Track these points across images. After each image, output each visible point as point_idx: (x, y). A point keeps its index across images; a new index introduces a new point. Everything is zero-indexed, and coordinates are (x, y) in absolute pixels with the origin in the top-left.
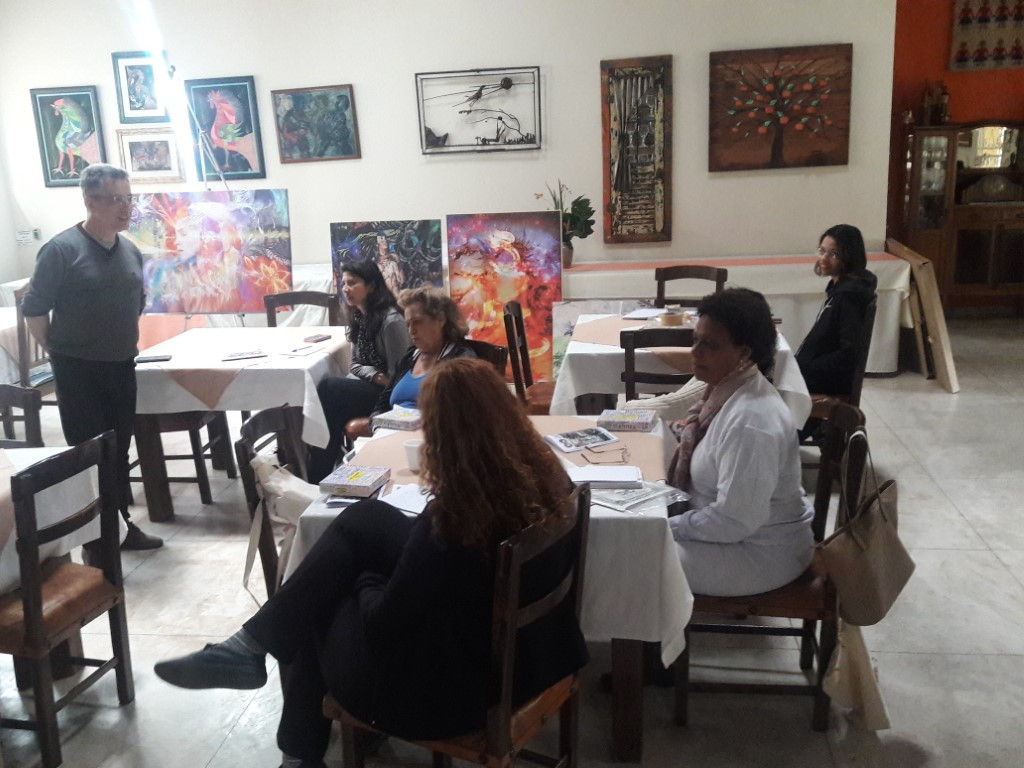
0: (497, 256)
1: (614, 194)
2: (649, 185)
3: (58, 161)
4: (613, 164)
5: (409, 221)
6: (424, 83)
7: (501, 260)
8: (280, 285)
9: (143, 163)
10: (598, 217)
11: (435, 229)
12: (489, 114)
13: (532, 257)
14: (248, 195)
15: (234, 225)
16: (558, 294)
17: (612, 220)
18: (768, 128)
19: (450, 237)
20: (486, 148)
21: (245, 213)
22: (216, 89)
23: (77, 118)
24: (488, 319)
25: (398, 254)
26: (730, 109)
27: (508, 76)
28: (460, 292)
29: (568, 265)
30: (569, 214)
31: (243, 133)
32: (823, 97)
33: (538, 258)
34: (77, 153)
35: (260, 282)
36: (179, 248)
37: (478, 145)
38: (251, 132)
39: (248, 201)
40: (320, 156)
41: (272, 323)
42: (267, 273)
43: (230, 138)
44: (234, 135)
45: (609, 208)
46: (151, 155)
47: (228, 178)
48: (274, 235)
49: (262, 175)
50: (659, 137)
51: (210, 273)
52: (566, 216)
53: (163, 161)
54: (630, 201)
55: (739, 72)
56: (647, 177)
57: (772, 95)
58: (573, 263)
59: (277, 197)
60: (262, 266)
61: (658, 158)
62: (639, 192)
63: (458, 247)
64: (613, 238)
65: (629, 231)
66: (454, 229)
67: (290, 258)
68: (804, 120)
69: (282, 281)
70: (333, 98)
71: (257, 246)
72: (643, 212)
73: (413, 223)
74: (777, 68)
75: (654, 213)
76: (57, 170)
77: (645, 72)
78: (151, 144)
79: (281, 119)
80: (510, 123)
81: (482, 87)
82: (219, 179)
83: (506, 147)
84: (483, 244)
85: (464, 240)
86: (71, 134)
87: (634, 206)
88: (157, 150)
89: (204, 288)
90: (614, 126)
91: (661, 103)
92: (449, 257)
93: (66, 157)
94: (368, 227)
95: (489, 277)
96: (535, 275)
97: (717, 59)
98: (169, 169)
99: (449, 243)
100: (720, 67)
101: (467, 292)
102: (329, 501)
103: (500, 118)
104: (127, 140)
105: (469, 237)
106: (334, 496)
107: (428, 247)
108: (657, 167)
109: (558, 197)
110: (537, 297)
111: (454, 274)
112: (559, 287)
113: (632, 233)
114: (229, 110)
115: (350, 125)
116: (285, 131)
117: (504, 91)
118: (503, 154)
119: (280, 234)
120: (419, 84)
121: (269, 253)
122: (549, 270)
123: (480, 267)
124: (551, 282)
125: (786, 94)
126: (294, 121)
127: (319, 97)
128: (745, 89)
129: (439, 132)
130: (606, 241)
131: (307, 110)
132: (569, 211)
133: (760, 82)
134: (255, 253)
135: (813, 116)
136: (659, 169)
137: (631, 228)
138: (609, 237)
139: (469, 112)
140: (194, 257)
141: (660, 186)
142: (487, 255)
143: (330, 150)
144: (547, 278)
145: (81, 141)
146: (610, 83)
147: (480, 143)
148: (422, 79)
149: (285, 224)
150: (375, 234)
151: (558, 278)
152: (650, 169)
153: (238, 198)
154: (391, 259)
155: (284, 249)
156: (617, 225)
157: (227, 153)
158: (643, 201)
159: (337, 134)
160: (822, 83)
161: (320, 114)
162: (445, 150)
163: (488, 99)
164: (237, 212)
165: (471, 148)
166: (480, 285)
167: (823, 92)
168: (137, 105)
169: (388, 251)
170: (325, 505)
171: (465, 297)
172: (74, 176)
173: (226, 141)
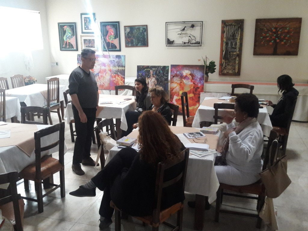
0: (185, 78)
1: (223, 61)
2: (234, 58)
3: (64, 43)
4: (224, 51)
6: (168, 25)
7: (186, 79)
8: (121, 83)
9: (87, 45)
10: (217, 68)
11: (167, 69)
12: (187, 35)
13: (195, 79)
14: (114, 56)
15: (110, 65)
16: (202, 90)
17: (222, 68)
18: (273, 43)
19: (171, 71)
20: (185, 45)
21: (113, 61)
22: (109, 25)
23: (70, 32)
26: (261, 36)
27: (193, 24)
28: (173, 88)
29: (206, 81)
30: (208, 66)
31: (115, 38)
32: (291, 34)
33: (197, 79)
34: (69, 42)
35: (116, 82)
36: (94, 70)
37: (183, 44)
38: (118, 38)
39: (114, 58)
40: (137, 46)
41: (117, 94)
42: (118, 79)
44: (113, 39)
45: (221, 65)
46: (89, 43)
47: (109, 51)
48: (120, 68)
49: (120, 50)
50: (238, 44)
51: (102, 78)
52: (207, 67)
53: (93, 45)
54: (228, 63)
55: (265, 25)
56: (234, 56)
57: (275, 33)
58: (208, 81)
59: (122, 57)
61: (237, 50)
62: (231, 60)
63: (174, 74)
64: (222, 74)
66: (173, 69)
67: (124, 75)
68: (284, 41)
70: (141, 29)
71: (116, 71)
72: (232, 66)
73: (161, 66)
74: (277, 25)
75: (235, 67)
76: (64, 46)
77: (235, 24)
78: (90, 40)
79: (126, 34)
80: (193, 38)
81: (185, 27)
82: (107, 51)
83: (191, 45)
84: (181, 74)
85: (175, 72)
86: (68, 36)
87: (229, 64)
88: (91, 42)
89: (100, 82)
90: (225, 40)
91: (240, 34)
92: (171, 77)
93: (66, 42)
94: (148, 67)
96: (196, 84)
97: (258, 21)
98: (94, 47)
99: (171, 73)
100: (259, 23)
101: (175, 88)
102: (118, 146)
103: (190, 36)
104: (83, 38)
105: (177, 71)
106: (120, 145)
107: (165, 74)
108: (237, 53)
109: (205, 61)
110: (196, 90)
111: (172, 82)
112: (203, 88)
113: (228, 73)
114: (112, 31)
115: (146, 37)
116: (127, 38)
117: (191, 28)
118: (190, 47)
119: (122, 68)
121: (119, 73)
122: (200, 83)
123: (179, 81)
124: (200, 86)
125: (279, 33)
126: (130, 35)
127: (137, 28)
128: (266, 30)
129: (171, 40)
130: (220, 75)
131: (134, 32)
132: (208, 65)
133: (271, 28)
134: (115, 73)
135: (287, 40)
136: (238, 54)
137: (228, 71)
138: (220, 73)
139: (181, 34)
140: (98, 73)
141: (237, 59)
142: (182, 77)
143: (140, 44)
144: (199, 85)
145: (71, 38)
146: (225, 27)
147: (183, 43)
149: (124, 65)
150: (150, 69)
151: (203, 85)
152: (235, 53)
153: (111, 57)
154: (154, 77)
155: (123, 72)
156: (223, 70)
157: (111, 44)
158: (232, 63)
159: (142, 39)
160: (291, 30)
161: (137, 33)
162: (173, 45)
163: (187, 30)
164: (111, 61)
165: (180, 45)
166: (179, 86)
167: (291, 33)
168: (87, 29)
169: (153, 74)
170: (117, 148)
171: (174, 89)
172: (68, 48)
173: (110, 40)
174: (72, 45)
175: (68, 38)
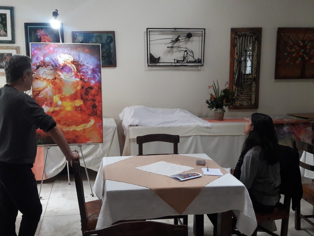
2: (249, 84)
4: (235, 74)
6: (151, 33)
18: (300, 61)
20: (178, 64)
22: (42, 28)
27: (191, 32)
37: (175, 63)
46: (1, 61)
50: (255, 63)
56: (249, 80)
57: (302, 47)
61: (254, 72)
64: (233, 106)
65: (240, 104)
74: (304, 36)
75: (251, 97)
77: (251, 34)
78: (2, 55)
80: (190, 54)
81: (179, 37)
87: (242, 93)
90: (236, 57)
91: (256, 48)
97: (281, 31)
100: (282, 34)
103: (186, 51)
113: (241, 105)
117: (188, 39)
125: (308, 47)
128: (292, 44)
129: (156, 56)
130: (230, 108)
131: (91, 42)
133: (297, 41)
136: (254, 77)
139: (171, 48)
141: (254, 85)
146: (235, 38)
148: (149, 31)
152: (250, 77)
159: (106, 55)
162: (158, 64)
165: (171, 64)
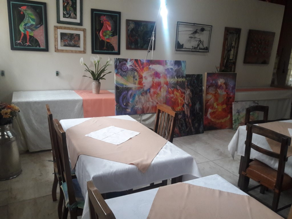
0: (219, 87)
2: (231, 66)
3: (20, 37)
4: (224, 59)
5: (194, 75)
8: (181, 100)
9: (67, 43)
11: (201, 78)
13: (228, 88)
14: (173, 62)
15: (166, 75)
16: (234, 100)
19: (207, 80)
21: (170, 70)
22: (104, 15)
23: (33, 17)
24: (215, 109)
25: (190, 86)
31: (113, 35)
33: (230, 88)
34: (32, 34)
35: (174, 99)
38: (116, 35)
39: (172, 65)
40: (141, 48)
42: (177, 95)
43: (107, 37)
44: (109, 36)
46: (71, 40)
48: (180, 80)
49: (119, 53)
51: (155, 95)
53: (76, 43)
56: (231, 63)
59: (183, 64)
60: (175, 92)
61: (234, 58)
62: (228, 68)
63: (209, 84)
66: (209, 78)
69: (182, 98)
70: (149, 26)
71: (174, 84)
76: (19, 42)
77: (235, 32)
78: (72, 35)
79: (129, 32)
83: (200, 51)
84: (216, 83)
85: (211, 81)
86: (29, 25)
88: (74, 38)
89: (153, 102)
90: (226, 47)
92: (206, 87)
93: (25, 35)
95: (216, 94)
96: (229, 93)
98: (79, 47)
99: (207, 82)
100: (251, 34)
101: (210, 99)
103: (200, 41)
104: (60, 31)
105: (213, 80)
107: (199, 84)
110: (229, 100)
111: (207, 94)
112: (234, 97)
116: (130, 36)
117: (201, 32)
119: (183, 79)
120: (178, 25)
121: (178, 87)
122: (232, 92)
123: (214, 91)
124: (232, 96)
126: (134, 33)
127: (144, 25)
129: (181, 44)
131: (139, 29)
133: (258, 40)
134: (173, 87)
136: (234, 61)
139: (192, 37)
140: (150, 89)
142: (217, 87)
143: (145, 46)
145: (34, 29)
146: (228, 34)
147: (193, 48)
148: (179, 24)
151: (234, 94)
153: (168, 64)
154: (188, 88)
155: (183, 85)
158: (229, 71)
164: (168, 70)
165: (190, 50)
166: (214, 97)
168: (67, 16)
171: (209, 101)
172: (29, 46)
173: (106, 38)
174: (37, 41)
175: (29, 28)
